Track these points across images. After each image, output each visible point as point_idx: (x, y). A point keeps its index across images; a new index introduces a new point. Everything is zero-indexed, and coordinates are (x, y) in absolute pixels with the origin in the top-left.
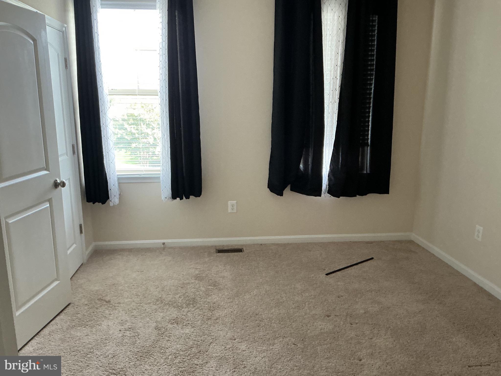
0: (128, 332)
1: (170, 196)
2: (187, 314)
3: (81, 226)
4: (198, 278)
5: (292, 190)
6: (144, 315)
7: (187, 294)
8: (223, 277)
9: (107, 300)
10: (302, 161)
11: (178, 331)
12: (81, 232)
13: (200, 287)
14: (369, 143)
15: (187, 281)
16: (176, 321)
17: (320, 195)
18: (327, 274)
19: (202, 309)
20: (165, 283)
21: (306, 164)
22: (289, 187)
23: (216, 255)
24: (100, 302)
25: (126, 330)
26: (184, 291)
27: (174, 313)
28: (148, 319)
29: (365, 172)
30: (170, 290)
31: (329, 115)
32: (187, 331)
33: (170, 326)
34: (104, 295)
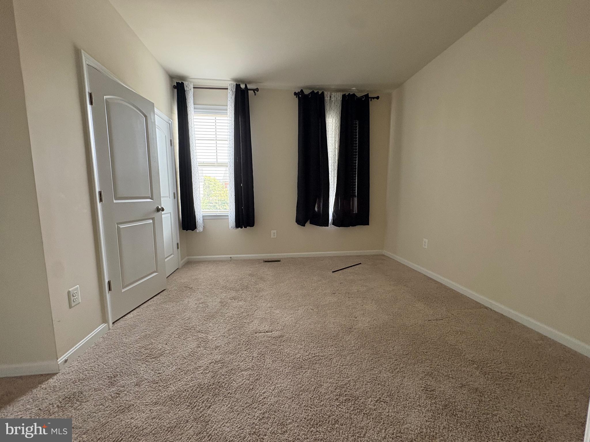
0: (201, 305)
1: (235, 226)
2: (241, 294)
3: (178, 244)
4: (251, 275)
5: (310, 223)
6: (213, 295)
7: (243, 284)
8: (267, 274)
9: (191, 287)
10: (316, 205)
11: (235, 304)
12: (178, 248)
13: (251, 280)
14: (356, 196)
15: (244, 277)
16: (234, 298)
17: (328, 226)
18: (333, 272)
19: (252, 291)
20: (230, 278)
21: (319, 207)
22: (309, 222)
23: (263, 263)
24: (185, 289)
25: (200, 303)
26: (241, 282)
27: (233, 294)
28: (216, 297)
29: (355, 213)
30: (232, 281)
31: (332, 178)
32: (241, 303)
33: (230, 301)
34: (189, 284)
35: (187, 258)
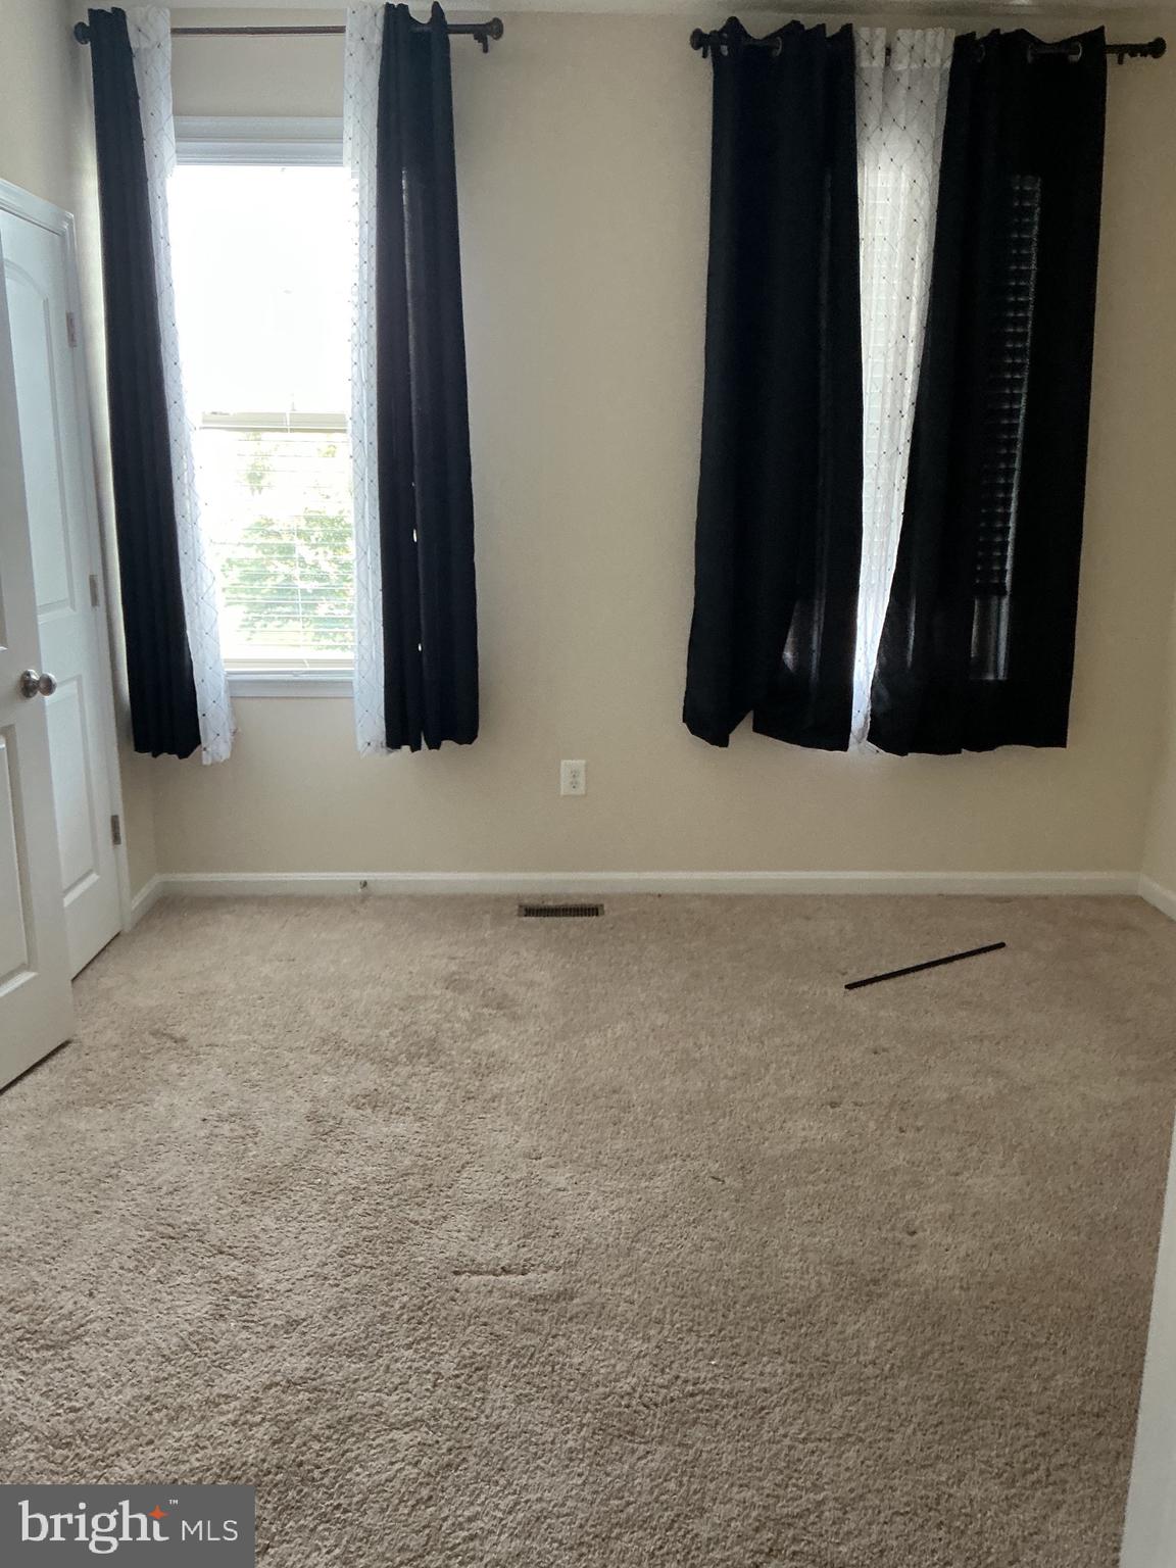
0: (227, 1127)
1: (382, 738)
2: (405, 1083)
3: (115, 821)
4: (453, 982)
5: (758, 728)
6: (281, 1080)
7: (414, 1028)
8: (531, 984)
9: (178, 1036)
10: (790, 640)
11: (377, 1128)
12: (116, 839)
13: (455, 1008)
14: (1008, 589)
15: (421, 992)
16: (371, 1101)
17: (844, 747)
18: (850, 987)
19: (453, 1070)
20: (356, 994)
21: (802, 650)
22: (747, 724)
23: (516, 920)
24: (155, 1041)
25: (220, 1119)
26: (407, 1019)
27: (367, 1077)
28: (290, 1092)
29: (991, 677)
30: (367, 1013)
31: (880, 495)
32: (400, 1129)
33: (351, 1112)
34: (169, 1022)
35: (157, 879)
